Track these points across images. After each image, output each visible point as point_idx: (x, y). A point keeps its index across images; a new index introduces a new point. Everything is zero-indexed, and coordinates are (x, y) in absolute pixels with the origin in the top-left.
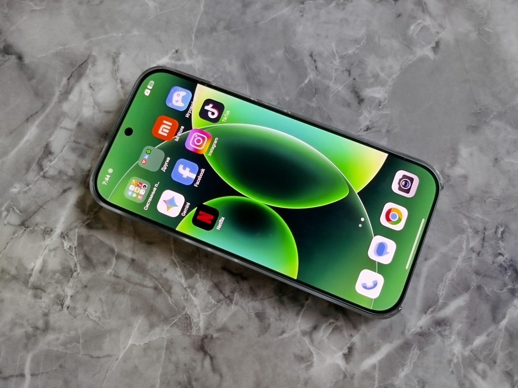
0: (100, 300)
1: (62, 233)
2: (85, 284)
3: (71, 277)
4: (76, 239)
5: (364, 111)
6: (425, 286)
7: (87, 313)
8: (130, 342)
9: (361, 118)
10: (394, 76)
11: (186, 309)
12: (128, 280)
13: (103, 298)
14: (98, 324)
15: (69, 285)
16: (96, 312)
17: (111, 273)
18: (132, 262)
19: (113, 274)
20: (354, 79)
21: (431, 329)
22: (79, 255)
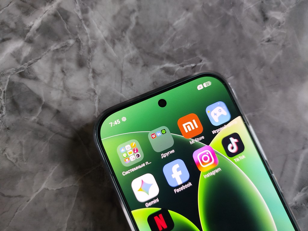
0: (20, 143)
2: (8, 127)
4: (7, 84)
5: (267, 27)
6: (301, 169)
8: (44, 186)
9: (265, 32)
10: (291, 7)
12: (50, 128)
13: (24, 141)
14: (15, 165)
16: (14, 153)
17: (35, 120)
18: (57, 113)
19: (37, 121)
20: (262, 2)
21: (303, 205)
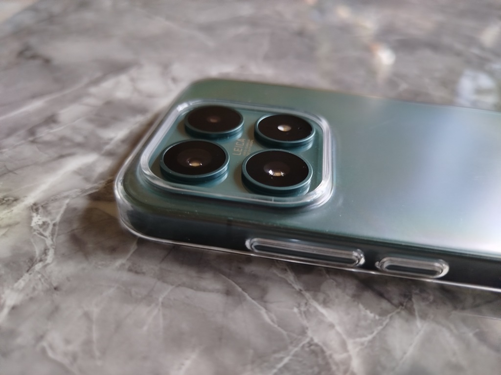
1: (35, 204)
3: (28, 271)
7: (44, 344)
11: (310, 333)
15: (16, 285)
22: (58, 235)
